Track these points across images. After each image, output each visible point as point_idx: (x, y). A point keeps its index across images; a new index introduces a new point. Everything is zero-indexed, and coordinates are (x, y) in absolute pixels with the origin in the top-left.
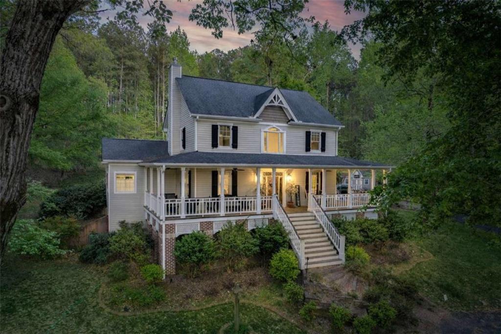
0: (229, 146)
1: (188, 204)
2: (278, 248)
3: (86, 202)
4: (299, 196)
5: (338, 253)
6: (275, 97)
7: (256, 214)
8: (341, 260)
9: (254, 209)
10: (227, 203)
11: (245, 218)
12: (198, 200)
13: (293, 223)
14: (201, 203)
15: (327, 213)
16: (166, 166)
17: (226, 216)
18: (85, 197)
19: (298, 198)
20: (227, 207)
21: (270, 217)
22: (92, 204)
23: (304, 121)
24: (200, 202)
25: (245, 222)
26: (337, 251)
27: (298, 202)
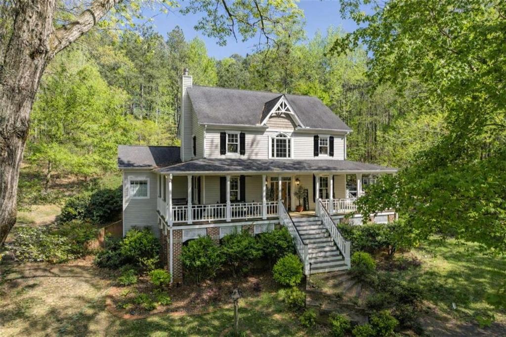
0: (237, 152)
1: (194, 210)
2: (282, 253)
3: (103, 207)
4: (308, 200)
5: (343, 258)
6: (281, 105)
7: (261, 219)
8: (346, 265)
9: (260, 214)
10: (233, 208)
11: (250, 223)
12: (205, 207)
13: (298, 228)
14: (208, 209)
15: (334, 217)
16: (173, 174)
17: (233, 221)
18: (102, 202)
19: (307, 203)
20: (233, 212)
21: (276, 221)
22: (109, 209)
23: (311, 126)
24: (206, 208)
25: (250, 228)
26: (343, 256)
27: (307, 206)
